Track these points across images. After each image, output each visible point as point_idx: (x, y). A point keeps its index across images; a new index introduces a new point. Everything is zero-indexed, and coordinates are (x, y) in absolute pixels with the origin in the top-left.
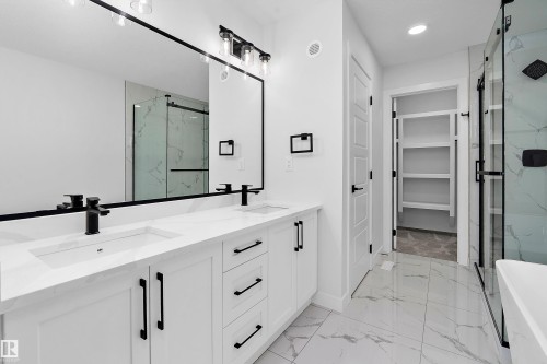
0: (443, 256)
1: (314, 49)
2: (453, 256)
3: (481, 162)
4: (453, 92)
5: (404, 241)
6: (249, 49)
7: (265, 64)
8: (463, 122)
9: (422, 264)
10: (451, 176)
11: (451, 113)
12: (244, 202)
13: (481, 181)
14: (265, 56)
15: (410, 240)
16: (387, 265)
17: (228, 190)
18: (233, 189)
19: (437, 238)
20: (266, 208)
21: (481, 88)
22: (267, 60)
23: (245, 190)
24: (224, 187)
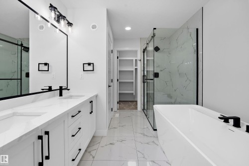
0: (133, 109)
1: (94, 27)
2: (136, 108)
3: (144, 76)
4: (136, 52)
5: (120, 105)
6: (64, 19)
7: (70, 28)
8: (139, 63)
9: (127, 113)
10: (134, 81)
11: (134, 59)
12: (61, 95)
13: (144, 82)
14: (70, 24)
15: (122, 105)
16: (117, 115)
17: (50, 89)
18: (53, 89)
19: (130, 103)
20: (71, 97)
21: (144, 52)
22: (71, 26)
23: (61, 89)
24: (48, 88)
